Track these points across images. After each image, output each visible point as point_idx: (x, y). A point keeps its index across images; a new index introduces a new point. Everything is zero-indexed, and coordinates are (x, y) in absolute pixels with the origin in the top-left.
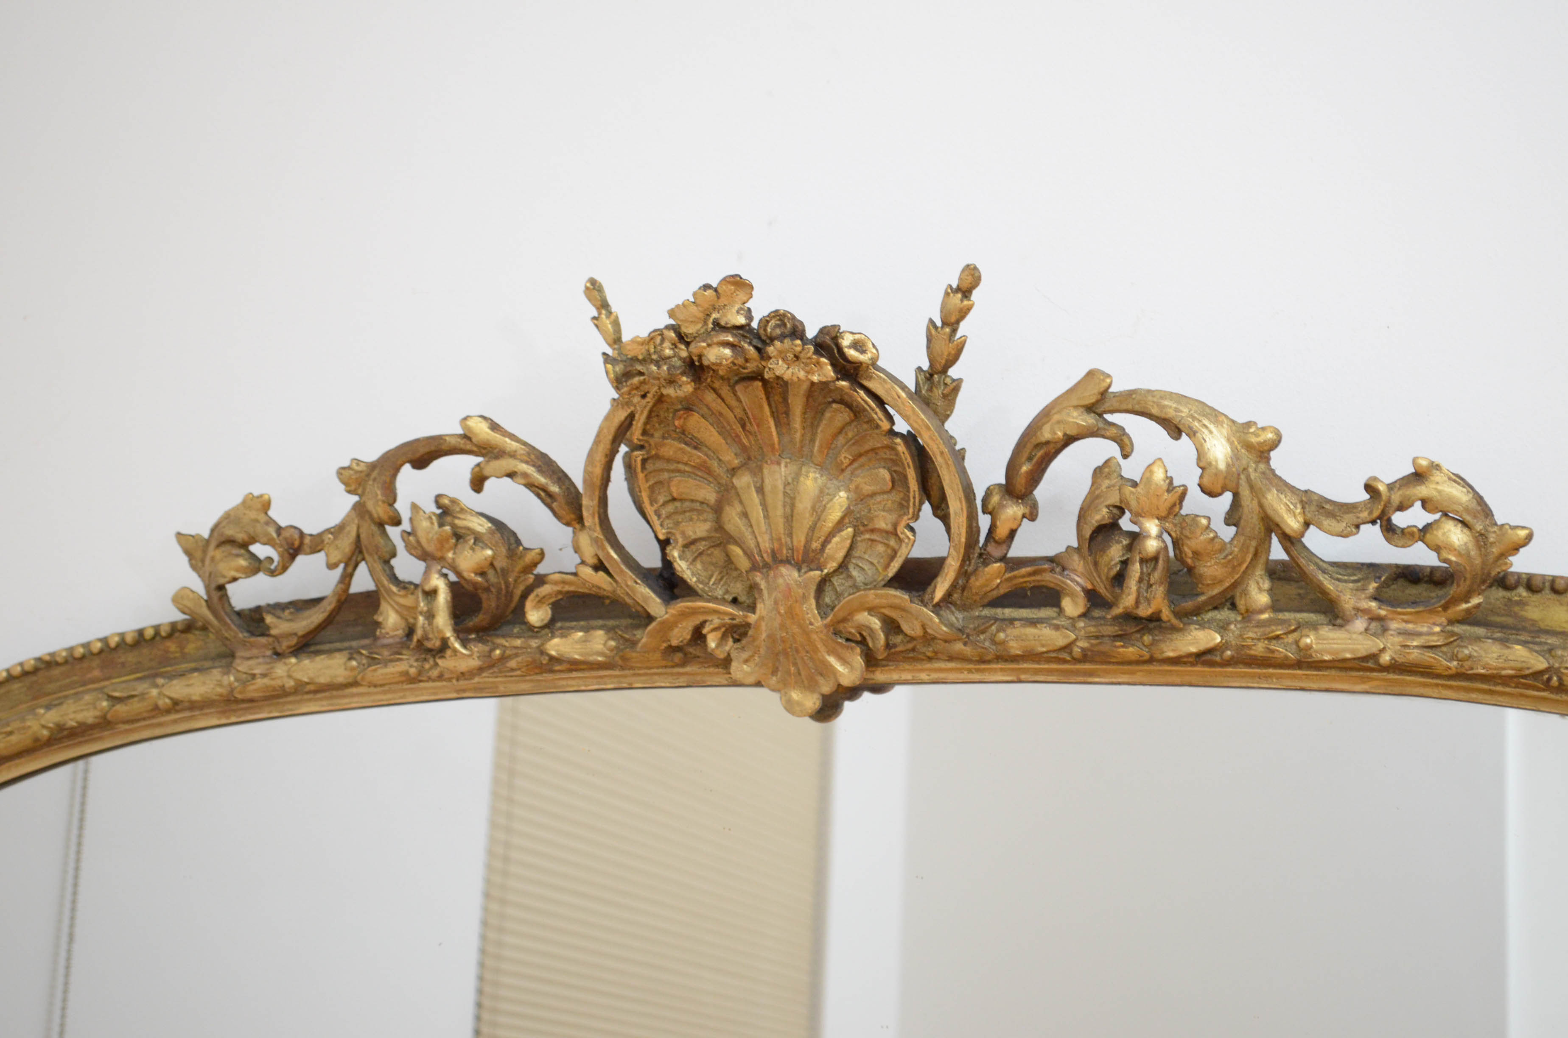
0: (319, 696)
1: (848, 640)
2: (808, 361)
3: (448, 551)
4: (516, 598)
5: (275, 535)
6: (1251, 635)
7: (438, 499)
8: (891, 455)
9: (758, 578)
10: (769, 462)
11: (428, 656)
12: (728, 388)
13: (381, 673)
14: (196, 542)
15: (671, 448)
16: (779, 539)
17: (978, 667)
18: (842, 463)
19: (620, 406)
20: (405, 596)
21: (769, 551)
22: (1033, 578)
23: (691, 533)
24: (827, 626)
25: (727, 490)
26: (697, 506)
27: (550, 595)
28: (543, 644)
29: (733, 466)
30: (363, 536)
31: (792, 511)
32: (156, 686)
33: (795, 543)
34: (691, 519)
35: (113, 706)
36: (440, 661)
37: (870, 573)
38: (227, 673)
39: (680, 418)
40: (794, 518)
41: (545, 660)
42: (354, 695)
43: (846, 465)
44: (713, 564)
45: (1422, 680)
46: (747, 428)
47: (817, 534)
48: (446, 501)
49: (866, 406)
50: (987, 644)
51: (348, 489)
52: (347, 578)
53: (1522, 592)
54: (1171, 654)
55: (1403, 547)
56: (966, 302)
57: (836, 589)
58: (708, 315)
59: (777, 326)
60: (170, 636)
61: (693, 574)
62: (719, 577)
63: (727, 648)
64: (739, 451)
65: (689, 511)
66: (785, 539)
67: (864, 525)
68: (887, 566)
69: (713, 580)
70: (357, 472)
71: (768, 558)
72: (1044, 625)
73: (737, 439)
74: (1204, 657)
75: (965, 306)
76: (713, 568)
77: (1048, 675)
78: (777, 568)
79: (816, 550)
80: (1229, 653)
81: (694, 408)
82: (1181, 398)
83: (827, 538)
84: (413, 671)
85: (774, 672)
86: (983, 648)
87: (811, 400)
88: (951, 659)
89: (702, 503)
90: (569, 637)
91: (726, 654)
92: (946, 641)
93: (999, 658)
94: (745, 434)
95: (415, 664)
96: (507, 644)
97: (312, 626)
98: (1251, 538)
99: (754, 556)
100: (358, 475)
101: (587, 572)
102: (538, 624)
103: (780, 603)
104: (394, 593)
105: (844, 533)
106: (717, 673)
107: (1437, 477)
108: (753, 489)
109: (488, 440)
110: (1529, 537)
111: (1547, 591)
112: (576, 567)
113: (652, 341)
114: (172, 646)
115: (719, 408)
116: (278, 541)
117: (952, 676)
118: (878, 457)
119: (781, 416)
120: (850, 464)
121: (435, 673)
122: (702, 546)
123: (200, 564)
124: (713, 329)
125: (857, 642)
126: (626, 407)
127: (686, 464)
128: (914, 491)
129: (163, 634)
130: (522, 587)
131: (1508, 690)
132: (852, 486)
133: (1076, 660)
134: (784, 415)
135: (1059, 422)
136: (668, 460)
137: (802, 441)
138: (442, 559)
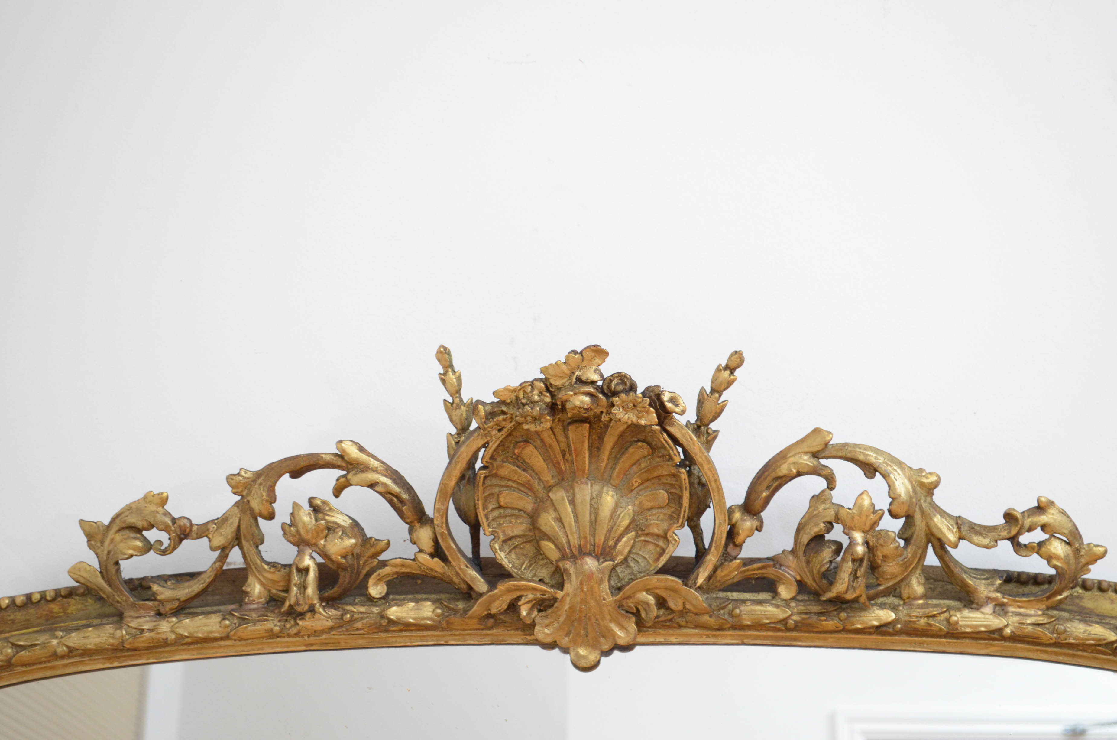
0: (192, 647)
1: (627, 612)
2: (643, 409)
3: (321, 539)
4: (362, 576)
5: (170, 523)
6: (915, 614)
7: (311, 501)
8: (671, 481)
9: (568, 565)
10: (579, 482)
11: (289, 618)
12: (561, 427)
13: (250, 629)
14: (98, 527)
15: (508, 469)
16: (585, 538)
17: (714, 633)
18: (633, 485)
19: (480, 437)
20: (274, 572)
21: (577, 546)
22: (760, 571)
23: (510, 532)
24: (615, 601)
25: (542, 501)
26: (516, 512)
27: (388, 575)
28: (383, 611)
29: (550, 484)
30: (243, 527)
31: (596, 518)
32: (57, 638)
33: (597, 541)
34: (511, 522)
35: (17, 653)
36: (300, 623)
37: (642, 564)
38: (120, 628)
39: (520, 447)
40: (597, 523)
41: (384, 622)
42: (220, 647)
43: (635, 486)
44: (524, 555)
45: (1028, 646)
46: (566, 457)
47: (612, 535)
48: (319, 502)
49: (666, 445)
50: (726, 617)
51: (234, 490)
52: (223, 557)
53: (1079, 590)
54: (859, 626)
55: (1026, 556)
56: (732, 377)
57: (618, 575)
58: (573, 373)
59: (617, 384)
60: (54, 600)
61: (509, 562)
62: (528, 565)
63: (533, 616)
64: (556, 474)
65: (509, 516)
66: (590, 538)
67: (642, 530)
68: (657, 560)
69: (524, 566)
70: (245, 478)
71: (576, 552)
72: (768, 604)
73: (556, 465)
74: (882, 629)
75: (731, 379)
76: (523, 558)
77: (764, 640)
78: (583, 558)
79: (611, 546)
80: (899, 626)
81: (530, 441)
82: (877, 451)
83: (619, 538)
84: (277, 629)
85: (567, 634)
86: (723, 619)
87: (620, 439)
88: (696, 627)
89: (520, 510)
90: (404, 606)
91: (532, 621)
92: (696, 614)
93: (734, 627)
94: (564, 462)
95: (279, 624)
96: (355, 610)
97: (193, 594)
98: (919, 548)
99: (565, 550)
100: (246, 480)
101: (425, 558)
102: (377, 596)
103: (585, 584)
104: (265, 570)
105: (629, 535)
106: (516, 635)
107: (1052, 511)
108: (567, 501)
109: (357, 458)
110: (1105, 553)
111: (1095, 590)
112: (415, 555)
113: (523, 389)
114: (55, 607)
115: (551, 442)
116: (173, 528)
117: (693, 640)
118: (660, 482)
119: (595, 449)
120: (639, 486)
121: (294, 630)
122: (516, 542)
123: (99, 544)
124: (576, 383)
125: (633, 613)
126: (484, 438)
127: (514, 481)
128: (685, 507)
129: (49, 598)
130: (367, 569)
131: (1085, 654)
132: (637, 502)
133: (788, 629)
134: (596, 449)
135: (794, 463)
136: (502, 478)
137: (605, 468)
138: (315, 544)
